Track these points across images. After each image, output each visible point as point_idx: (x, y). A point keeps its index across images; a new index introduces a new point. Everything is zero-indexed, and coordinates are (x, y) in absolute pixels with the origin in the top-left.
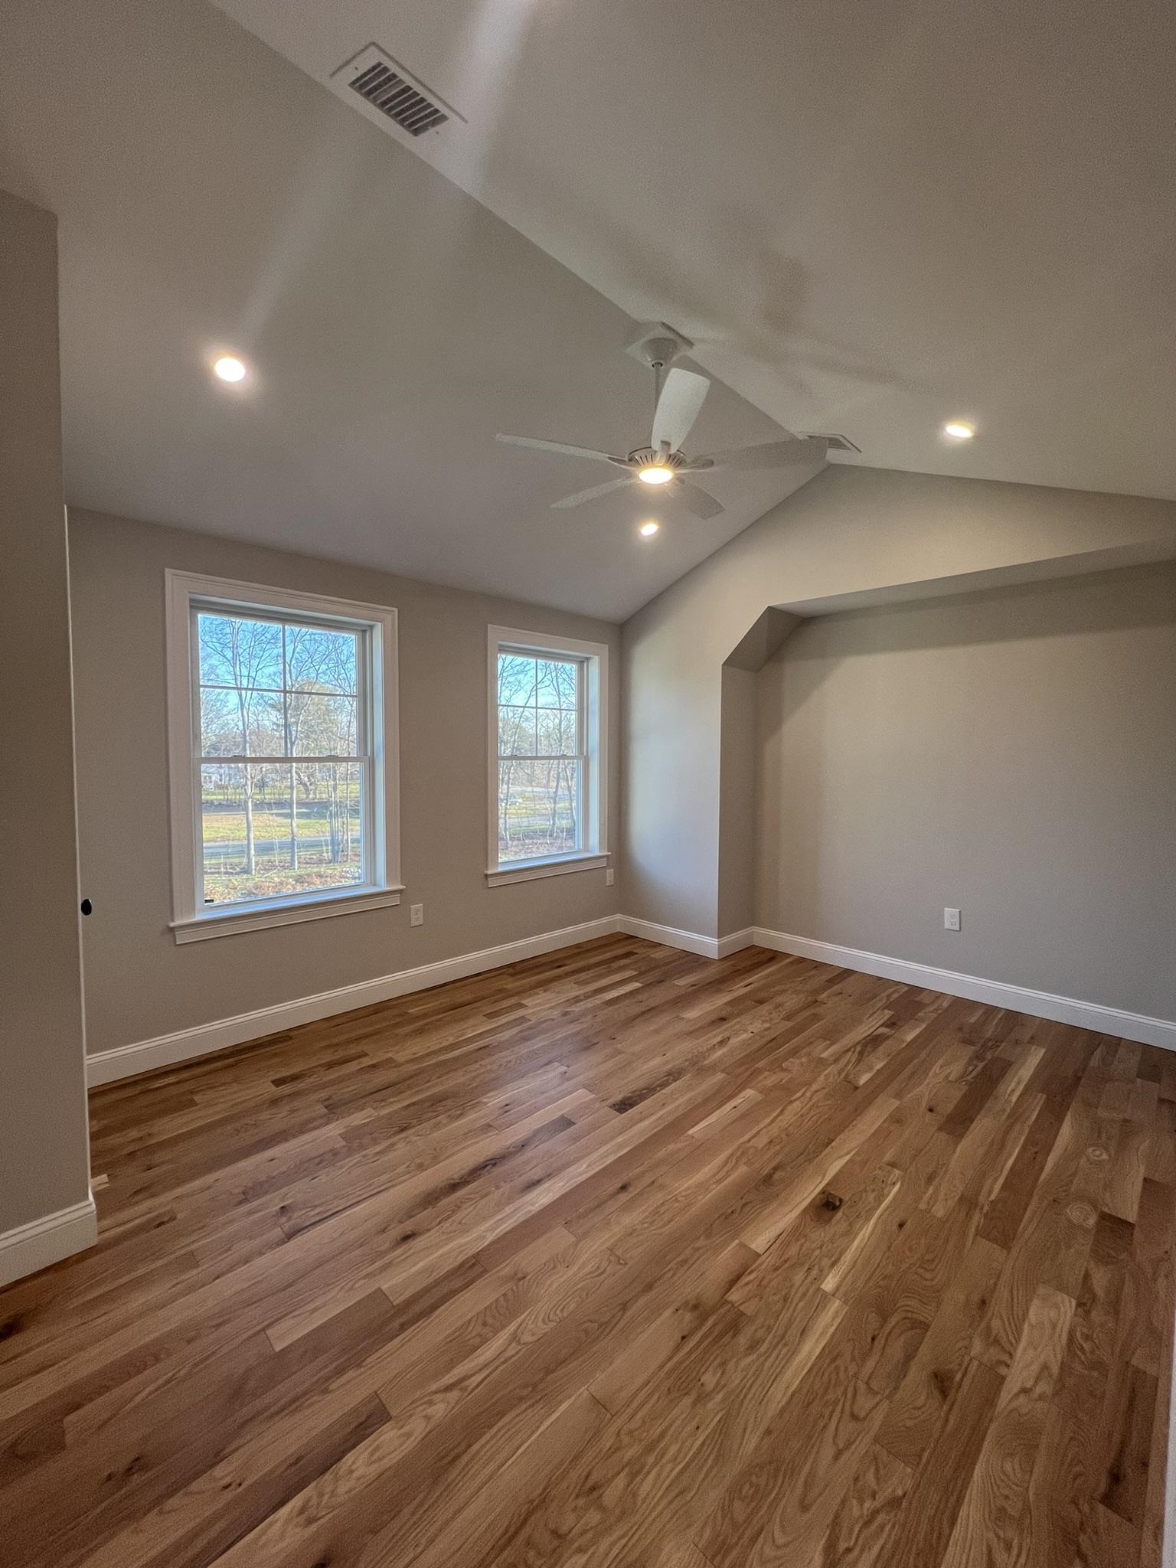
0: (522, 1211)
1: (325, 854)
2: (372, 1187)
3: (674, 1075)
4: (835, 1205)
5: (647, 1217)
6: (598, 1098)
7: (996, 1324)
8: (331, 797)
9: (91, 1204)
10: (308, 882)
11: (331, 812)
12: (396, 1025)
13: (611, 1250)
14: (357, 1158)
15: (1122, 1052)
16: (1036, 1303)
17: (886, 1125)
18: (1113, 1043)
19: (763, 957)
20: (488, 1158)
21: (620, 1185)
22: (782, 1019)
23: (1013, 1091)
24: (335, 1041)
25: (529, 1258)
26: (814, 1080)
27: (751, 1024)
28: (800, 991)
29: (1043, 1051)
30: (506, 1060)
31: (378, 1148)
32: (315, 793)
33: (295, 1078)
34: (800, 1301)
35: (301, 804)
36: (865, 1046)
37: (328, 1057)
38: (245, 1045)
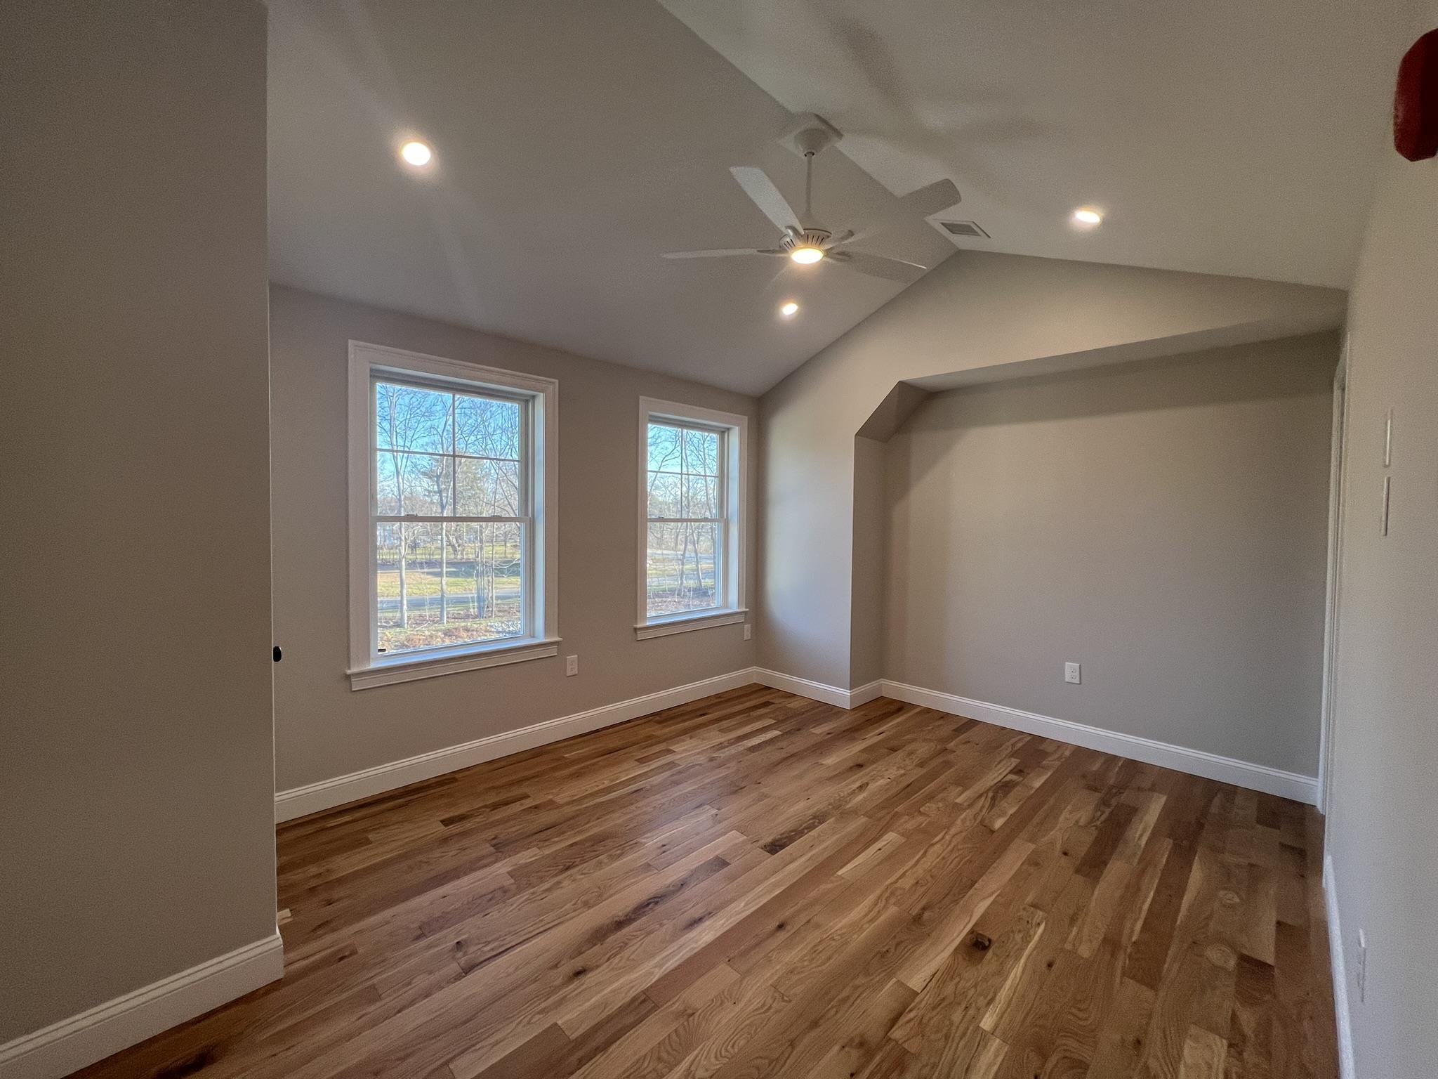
0: (686, 948)
1: (472, 610)
2: (543, 923)
3: (819, 818)
4: (985, 946)
5: (805, 956)
6: (749, 841)
7: (1152, 1063)
8: (478, 557)
9: (278, 938)
10: (456, 636)
11: (477, 571)
12: (554, 769)
13: (775, 986)
14: (526, 895)
15: (1239, 800)
16: (1188, 1045)
17: (1024, 867)
18: (1230, 791)
19: (892, 708)
20: (652, 895)
21: (777, 924)
22: (916, 766)
23: (1141, 836)
24: (497, 783)
25: (698, 994)
26: (952, 823)
27: (887, 770)
28: (930, 739)
29: (1163, 799)
30: (659, 802)
31: (546, 886)
32: (462, 554)
33: (461, 818)
34: (961, 1039)
35: (450, 564)
36: (996, 793)
37: (492, 798)
38: (414, 787)
